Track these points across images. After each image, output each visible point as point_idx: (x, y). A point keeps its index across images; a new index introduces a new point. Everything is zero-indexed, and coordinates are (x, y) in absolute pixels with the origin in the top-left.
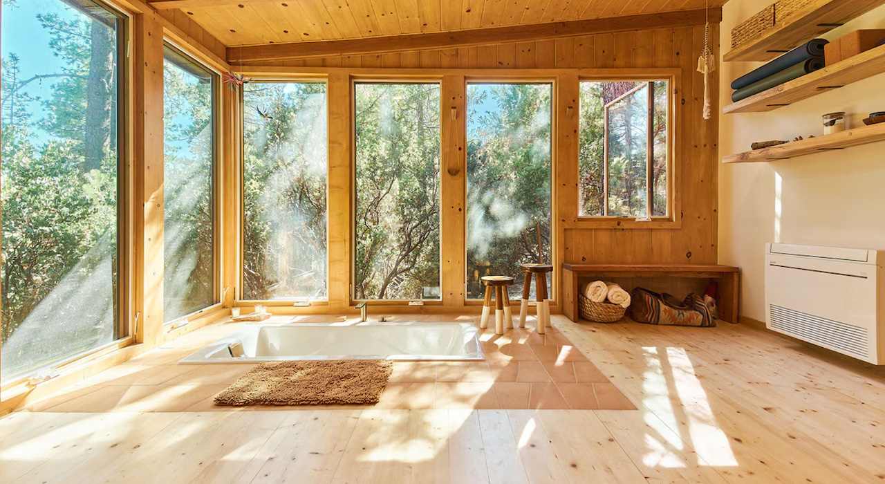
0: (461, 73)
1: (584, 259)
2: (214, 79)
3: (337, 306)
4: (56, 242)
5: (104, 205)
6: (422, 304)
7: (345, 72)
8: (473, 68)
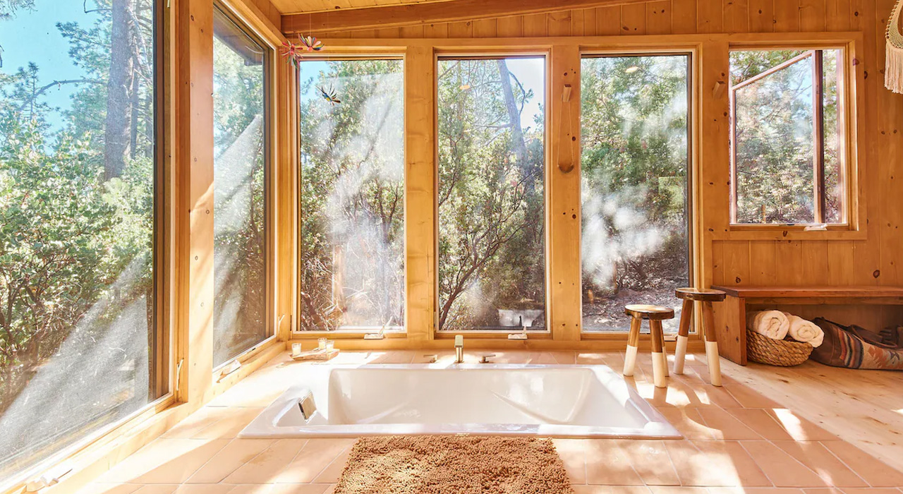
0: (575, 42)
1: (738, 280)
2: (267, 54)
3: (418, 339)
4: (71, 261)
5: (129, 213)
6: (526, 338)
7: (426, 45)
8: (590, 35)
